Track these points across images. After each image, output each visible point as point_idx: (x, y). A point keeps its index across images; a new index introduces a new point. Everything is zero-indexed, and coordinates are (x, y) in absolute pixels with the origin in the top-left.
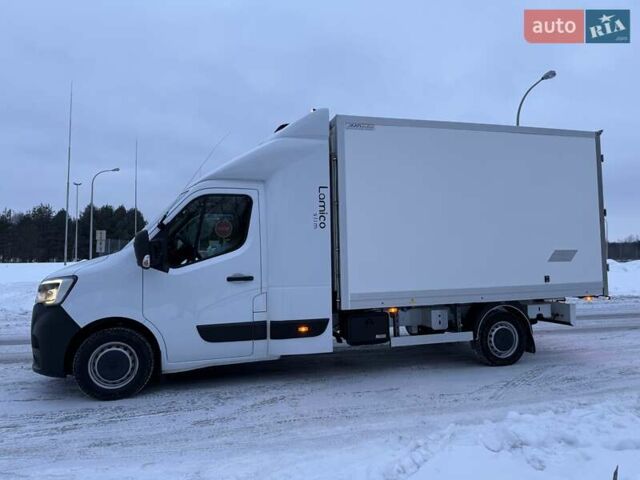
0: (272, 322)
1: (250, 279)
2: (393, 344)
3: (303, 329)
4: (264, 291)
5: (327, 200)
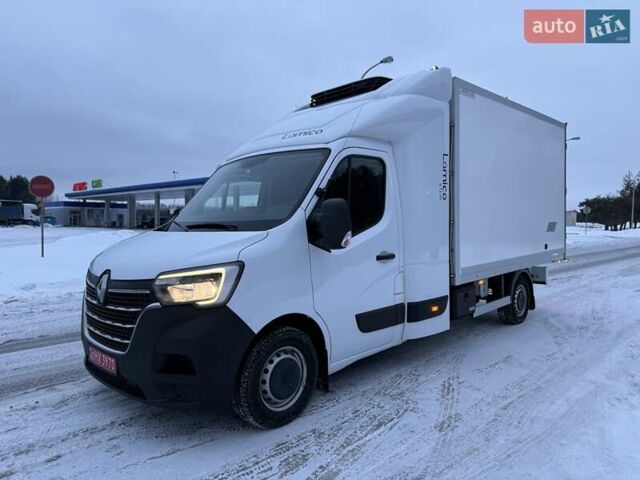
0: (409, 304)
1: (392, 256)
2: (475, 315)
3: (435, 309)
4: (401, 269)
5: (447, 169)
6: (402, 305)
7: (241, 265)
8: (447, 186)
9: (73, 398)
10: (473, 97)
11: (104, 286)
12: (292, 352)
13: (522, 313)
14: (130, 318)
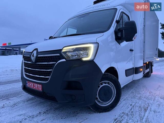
0: (135, 68)
1: (133, 50)
4: (134, 56)
7: (98, 45)
9: (19, 103)
11: (35, 55)
14: (51, 66)
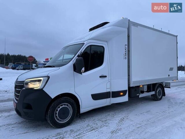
0: (112, 92)
1: (106, 77)
2: (140, 97)
3: (122, 94)
4: (109, 81)
5: (127, 50)
6: (110, 92)
7: (49, 77)
8: (127, 55)
10: (137, 27)
12: (67, 105)
13: (160, 97)
14: (19, 92)
